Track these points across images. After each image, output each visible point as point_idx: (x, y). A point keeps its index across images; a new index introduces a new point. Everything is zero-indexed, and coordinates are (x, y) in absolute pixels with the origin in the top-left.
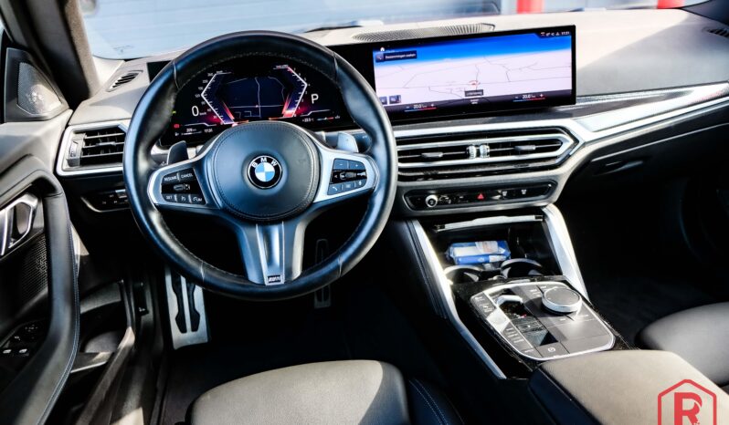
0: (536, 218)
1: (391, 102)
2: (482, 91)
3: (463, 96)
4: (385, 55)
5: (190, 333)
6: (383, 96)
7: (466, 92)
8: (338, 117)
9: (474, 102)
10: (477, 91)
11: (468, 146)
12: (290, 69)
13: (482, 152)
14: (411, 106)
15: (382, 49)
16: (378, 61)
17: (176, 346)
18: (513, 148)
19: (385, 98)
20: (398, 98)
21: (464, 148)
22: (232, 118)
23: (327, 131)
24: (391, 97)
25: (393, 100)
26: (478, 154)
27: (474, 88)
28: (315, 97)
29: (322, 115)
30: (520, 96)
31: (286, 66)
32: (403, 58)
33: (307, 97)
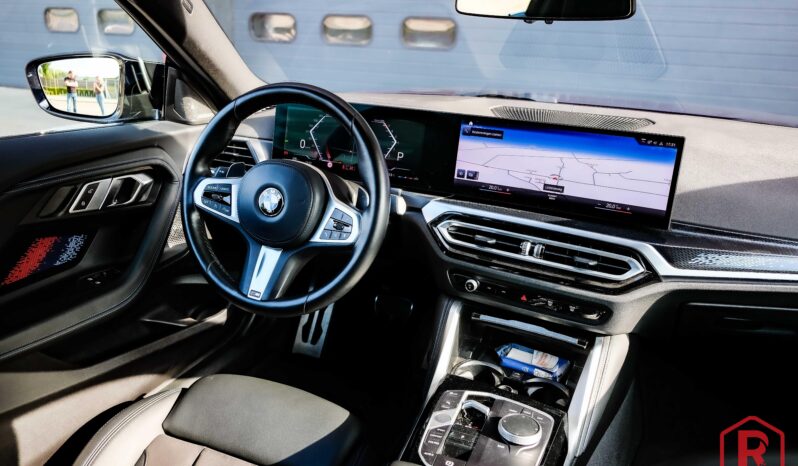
0: (579, 342)
1: (468, 177)
2: (563, 188)
3: (540, 188)
4: (472, 129)
5: (308, 344)
6: (463, 168)
7: (545, 185)
8: (416, 179)
9: (552, 198)
10: (557, 187)
11: (523, 241)
12: (385, 125)
13: (535, 250)
14: (487, 186)
15: (471, 123)
16: (465, 134)
17: (294, 351)
18: (569, 257)
19: (464, 171)
20: (475, 174)
21: (520, 241)
22: (329, 157)
23: (404, 189)
24: (469, 172)
25: (472, 175)
26: (531, 253)
27: (554, 183)
28: (400, 156)
29: (403, 173)
30: (604, 204)
31: (382, 122)
32: (489, 136)
33: (394, 154)
